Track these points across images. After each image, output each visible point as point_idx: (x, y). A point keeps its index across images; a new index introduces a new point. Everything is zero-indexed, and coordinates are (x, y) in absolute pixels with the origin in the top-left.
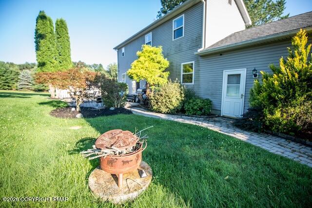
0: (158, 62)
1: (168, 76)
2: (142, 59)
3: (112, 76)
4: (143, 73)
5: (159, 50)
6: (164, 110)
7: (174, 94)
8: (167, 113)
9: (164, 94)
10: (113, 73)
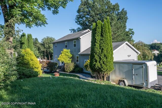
0: (68, 56)
1: (71, 60)
2: (63, 54)
3: (45, 48)
4: (63, 60)
5: (69, 50)
6: (68, 71)
7: (71, 66)
8: (70, 72)
9: (68, 66)
10: (47, 46)
